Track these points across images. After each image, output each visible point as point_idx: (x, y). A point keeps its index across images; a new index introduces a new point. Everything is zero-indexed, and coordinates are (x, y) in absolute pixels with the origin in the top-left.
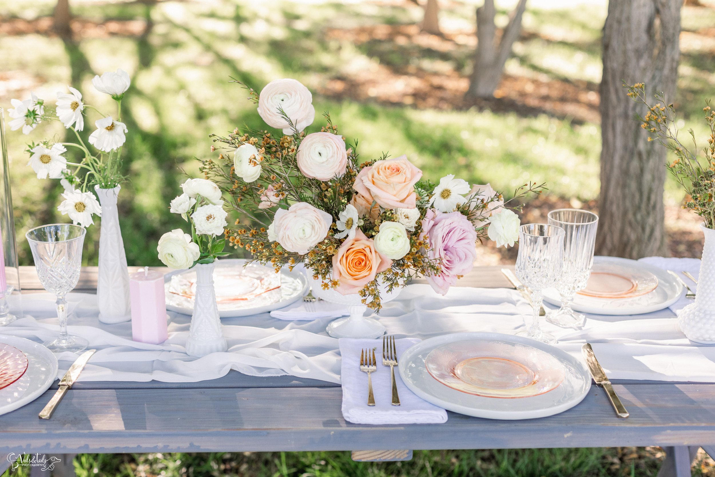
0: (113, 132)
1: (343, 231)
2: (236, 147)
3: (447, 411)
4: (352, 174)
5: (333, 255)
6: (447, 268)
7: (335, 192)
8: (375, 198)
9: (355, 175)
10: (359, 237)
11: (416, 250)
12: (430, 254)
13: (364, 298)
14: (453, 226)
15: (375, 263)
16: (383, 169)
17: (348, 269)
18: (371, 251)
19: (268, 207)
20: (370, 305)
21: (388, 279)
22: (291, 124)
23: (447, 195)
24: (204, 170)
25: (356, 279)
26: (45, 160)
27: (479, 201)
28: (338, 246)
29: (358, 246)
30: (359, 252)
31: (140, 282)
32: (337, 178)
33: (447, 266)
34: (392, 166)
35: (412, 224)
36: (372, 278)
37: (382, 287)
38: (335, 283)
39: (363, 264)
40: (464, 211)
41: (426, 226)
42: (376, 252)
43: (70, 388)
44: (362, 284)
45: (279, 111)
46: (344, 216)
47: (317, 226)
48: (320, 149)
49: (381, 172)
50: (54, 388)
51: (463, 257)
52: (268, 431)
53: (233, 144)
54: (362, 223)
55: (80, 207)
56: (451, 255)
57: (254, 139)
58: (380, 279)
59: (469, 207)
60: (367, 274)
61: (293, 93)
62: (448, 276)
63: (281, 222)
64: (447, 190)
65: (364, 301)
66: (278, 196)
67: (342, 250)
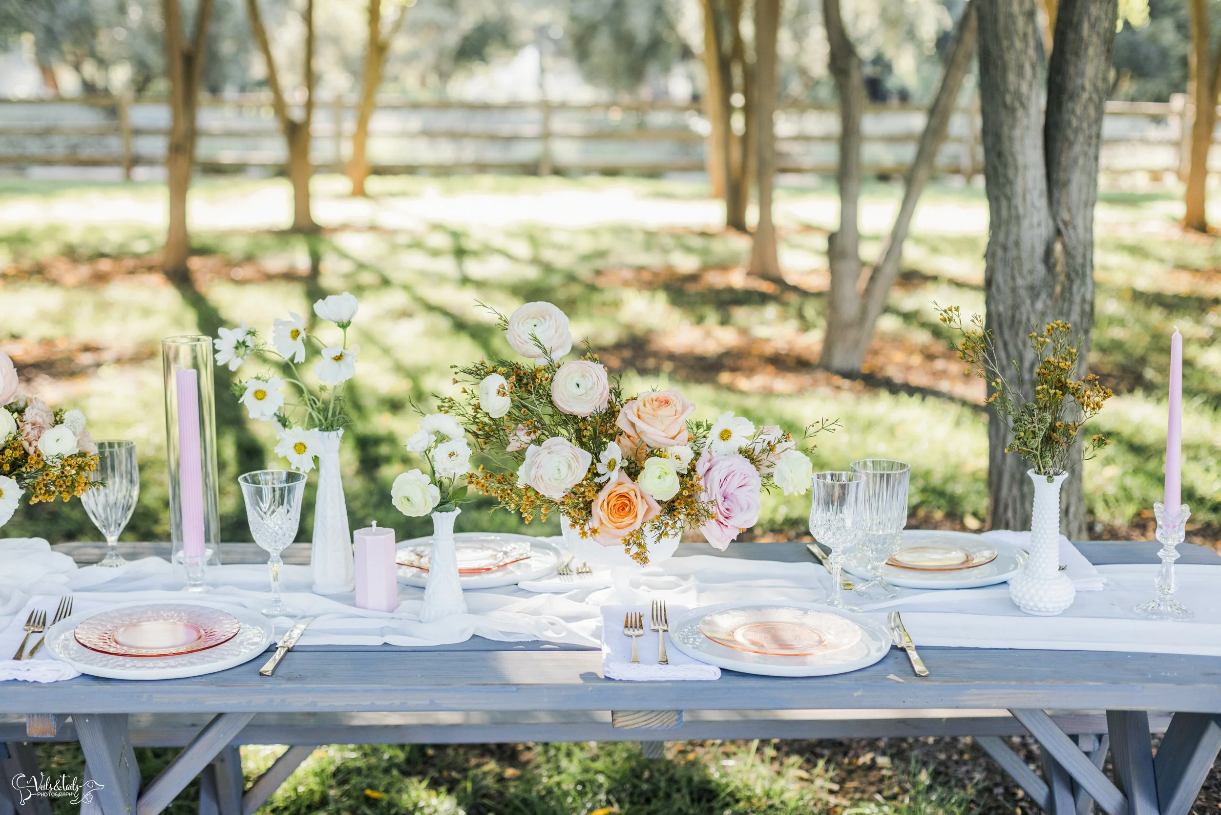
0: (341, 362)
1: (603, 475)
2: (482, 379)
3: (721, 669)
4: (616, 409)
5: (592, 501)
6: (726, 518)
7: (595, 431)
8: (641, 436)
9: (619, 411)
10: (621, 480)
11: (687, 494)
12: (703, 497)
13: (628, 547)
14: (732, 469)
15: (641, 509)
16: (650, 400)
17: (610, 515)
18: (636, 495)
19: (518, 449)
20: (635, 556)
21: (658, 528)
22: (545, 352)
23: (726, 436)
24: (442, 409)
25: (618, 528)
26: (260, 396)
27: (766, 443)
28: (597, 491)
29: (622, 490)
30: (622, 496)
31: (367, 538)
32: (597, 413)
33: (727, 516)
34: (660, 398)
35: (684, 467)
36: (637, 525)
37: (650, 536)
38: (594, 531)
39: (627, 509)
40: (747, 454)
41: (701, 469)
42: (642, 497)
43: (289, 651)
44: (625, 532)
45: (532, 338)
46: (605, 456)
47: (574, 465)
48: (577, 379)
49: (647, 404)
50: (271, 649)
51: (745, 507)
52: (518, 686)
53: (478, 375)
54: (626, 464)
55: (300, 448)
56: (731, 504)
57: (503, 369)
58: (647, 529)
59: (754, 450)
60: (632, 521)
61: (547, 318)
62: (726, 526)
63: (533, 459)
64: (726, 431)
65: (628, 551)
66: (529, 434)
67: (603, 495)
